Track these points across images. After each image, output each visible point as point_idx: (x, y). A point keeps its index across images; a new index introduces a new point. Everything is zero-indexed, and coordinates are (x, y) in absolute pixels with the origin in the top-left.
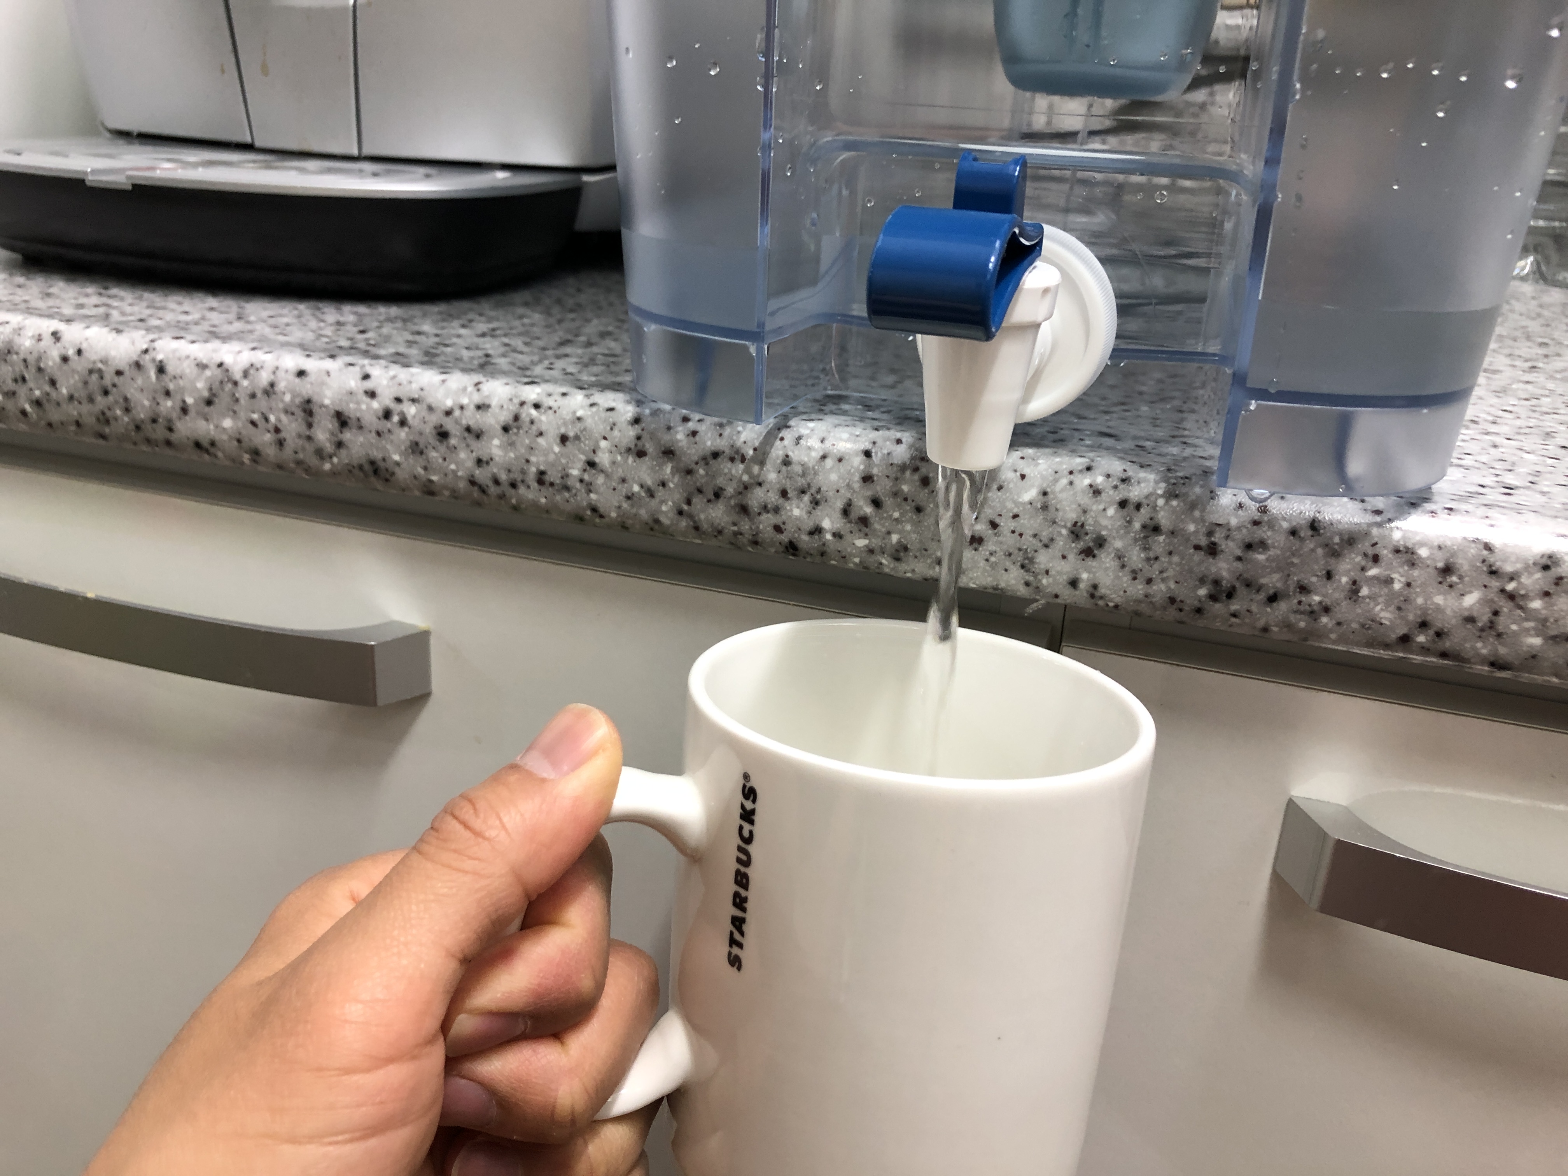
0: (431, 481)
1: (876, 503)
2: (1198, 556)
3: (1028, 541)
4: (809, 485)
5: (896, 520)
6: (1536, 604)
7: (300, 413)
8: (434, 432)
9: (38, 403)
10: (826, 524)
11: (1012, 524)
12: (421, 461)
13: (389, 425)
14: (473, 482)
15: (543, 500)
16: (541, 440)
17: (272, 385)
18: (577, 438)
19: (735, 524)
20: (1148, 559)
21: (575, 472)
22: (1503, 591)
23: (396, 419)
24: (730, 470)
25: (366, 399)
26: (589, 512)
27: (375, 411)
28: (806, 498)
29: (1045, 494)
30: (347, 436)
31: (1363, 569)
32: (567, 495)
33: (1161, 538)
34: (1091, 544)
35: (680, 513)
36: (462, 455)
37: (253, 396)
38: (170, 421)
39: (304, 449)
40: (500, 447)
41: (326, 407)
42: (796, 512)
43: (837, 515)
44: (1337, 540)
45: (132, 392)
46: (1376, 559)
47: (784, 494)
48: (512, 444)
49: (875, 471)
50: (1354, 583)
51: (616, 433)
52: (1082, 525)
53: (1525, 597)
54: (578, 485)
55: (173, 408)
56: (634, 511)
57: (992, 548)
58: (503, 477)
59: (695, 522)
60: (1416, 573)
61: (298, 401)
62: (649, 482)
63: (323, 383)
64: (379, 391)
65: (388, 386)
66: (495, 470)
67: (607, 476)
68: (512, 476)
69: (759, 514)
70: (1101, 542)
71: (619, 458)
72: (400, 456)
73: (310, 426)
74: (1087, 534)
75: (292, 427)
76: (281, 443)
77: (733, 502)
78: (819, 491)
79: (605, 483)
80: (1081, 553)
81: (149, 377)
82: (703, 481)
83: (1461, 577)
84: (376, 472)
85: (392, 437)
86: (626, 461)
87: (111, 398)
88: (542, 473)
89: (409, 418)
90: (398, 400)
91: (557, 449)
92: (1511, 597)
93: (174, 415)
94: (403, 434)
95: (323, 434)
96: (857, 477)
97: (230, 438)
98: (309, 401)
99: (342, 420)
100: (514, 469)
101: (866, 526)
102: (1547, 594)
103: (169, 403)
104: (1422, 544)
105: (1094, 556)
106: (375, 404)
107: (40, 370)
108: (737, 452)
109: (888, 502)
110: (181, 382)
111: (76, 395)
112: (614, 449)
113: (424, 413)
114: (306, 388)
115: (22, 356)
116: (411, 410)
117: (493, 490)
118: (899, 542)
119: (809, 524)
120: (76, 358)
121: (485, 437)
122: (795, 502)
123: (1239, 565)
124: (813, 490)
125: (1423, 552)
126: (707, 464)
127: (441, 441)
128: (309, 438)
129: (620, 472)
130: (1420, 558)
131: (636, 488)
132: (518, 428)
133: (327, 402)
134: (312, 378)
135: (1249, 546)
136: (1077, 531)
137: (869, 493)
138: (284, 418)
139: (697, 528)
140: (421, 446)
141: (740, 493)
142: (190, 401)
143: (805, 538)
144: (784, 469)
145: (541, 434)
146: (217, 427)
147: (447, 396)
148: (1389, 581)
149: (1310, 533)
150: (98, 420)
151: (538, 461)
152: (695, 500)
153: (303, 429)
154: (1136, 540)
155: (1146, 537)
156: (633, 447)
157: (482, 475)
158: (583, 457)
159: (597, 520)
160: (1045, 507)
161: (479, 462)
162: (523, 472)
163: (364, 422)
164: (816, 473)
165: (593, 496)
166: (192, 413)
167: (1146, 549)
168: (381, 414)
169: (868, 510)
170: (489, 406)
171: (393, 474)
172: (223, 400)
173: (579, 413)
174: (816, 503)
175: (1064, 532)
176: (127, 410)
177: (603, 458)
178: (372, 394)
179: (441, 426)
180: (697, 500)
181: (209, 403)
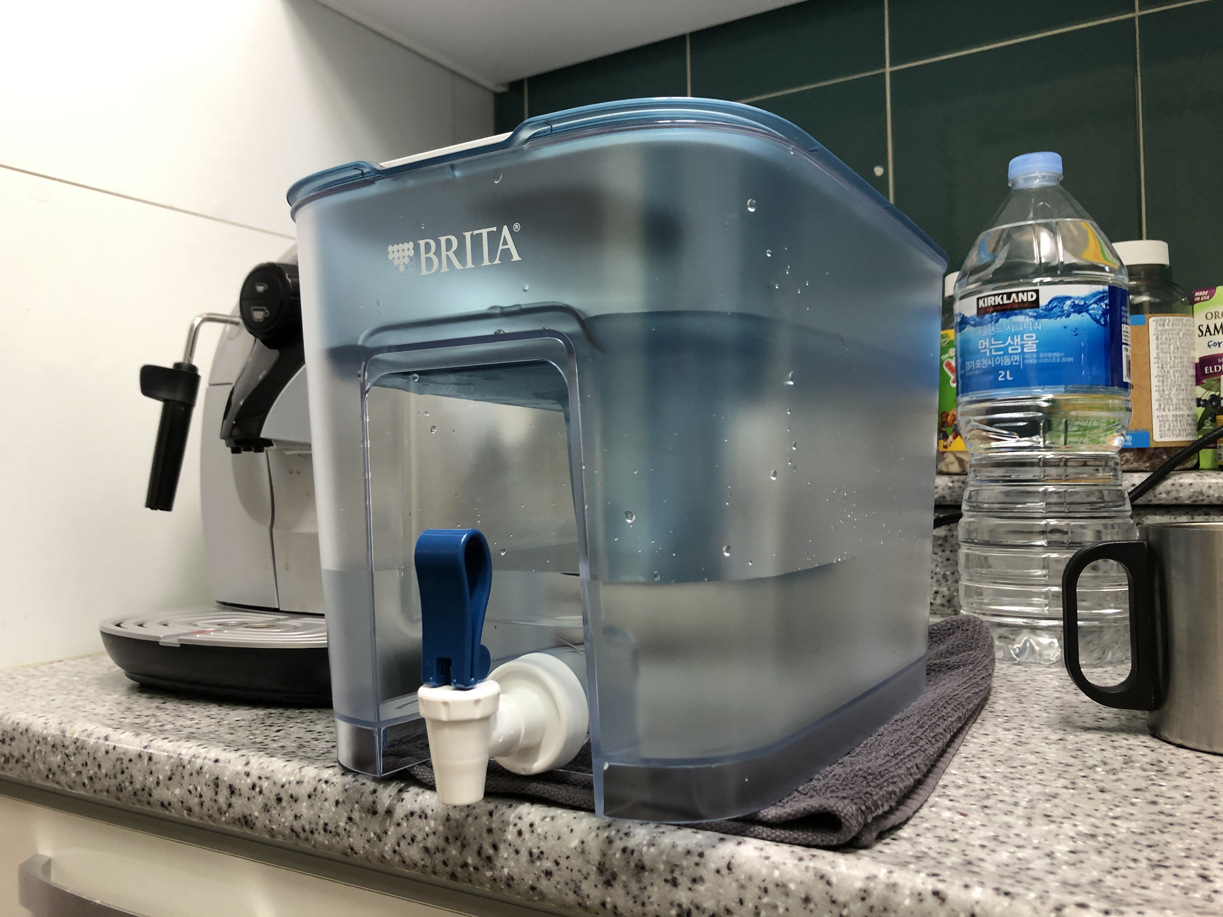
0: (272, 829)
5: (506, 859)
7: (212, 786)
8: (275, 798)
9: (91, 779)
15: (327, 842)
19: (423, 860)
20: (641, 889)
25: (245, 777)
26: (349, 850)
29: (583, 842)
32: (338, 839)
35: (395, 852)
36: (288, 812)
38: (150, 789)
41: (225, 781)
44: (743, 877)
45: (135, 773)
46: (766, 890)
47: (447, 840)
49: (494, 826)
50: (756, 907)
52: (604, 864)
54: (343, 832)
56: (371, 850)
58: (307, 827)
59: (402, 858)
60: (790, 901)
62: (379, 831)
65: (257, 769)
69: (435, 853)
74: (607, 870)
75: (208, 794)
78: (465, 838)
79: (356, 831)
81: (144, 763)
84: (246, 822)
85: (255, 800)
87: (124, 775)
88: (326, 824)
95: (222, 799)
99: (232, 790)
100: (312, 822)
101: (491, 863)
104: (791, 880)
105: (612, 886)
106: (249, 781)
107: (95, 758)
108: (423, 812)
111: (109, 774)
113: (271, 786)
115: (88, 750)
116: (265, 784)
117: (302, 835)
118: (508, 874)
120: (112, 751)
124: (462, 838)
125: (792, 886)
128: (216, 801)
130: (790, 889)
135: (694, 881)
138: (204, 788)
139: (404, 862)
143: (459, 869)
146: (172, 793)
149: (727, 871)
150: (117, 789)
151: (325, 817)
152: (402, 844)
157: (297, 826)
158: (346, 814)
159: (354, 855)
160: (583, 852)
162: (317, 824)
165: (350, 839)
169: (491, 851)
171: (254, 824)
175: (594, 868)
176: (131, 783)
178: (248, 774)
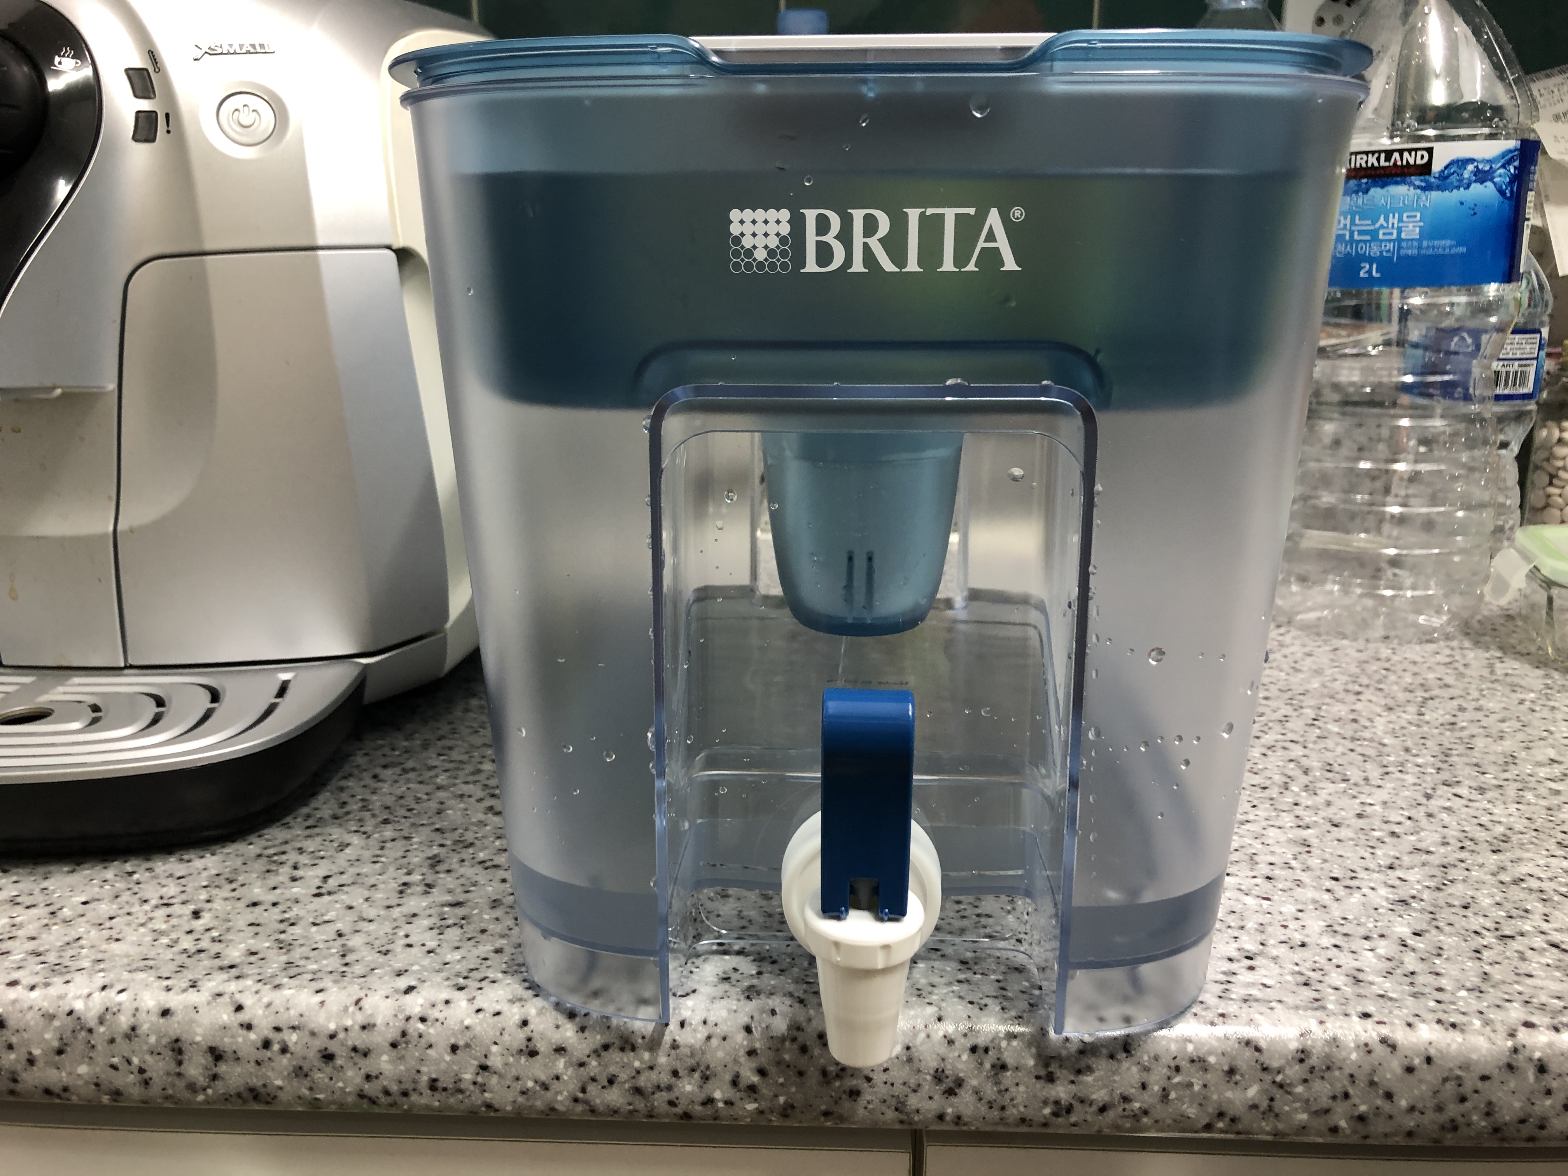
1: (762, 1072)
2: (1039, 1085)
3: (899, 1090)
4: (698, 1064)
6: (1299, 1089)
10: (718, 1095)
11: (884, 1077)
12: (307, 1083)
13: (269, 1054)
14: (361, 1096)
16: (430, 1052)
17: (133, 1029)
18: (467, 1046)
21: (468, 1076)
22: (1274, 1082)
23: (276, 1047)
24: (622, 1059)
27: (253, 1042)
28: (697, 1075)
30: (222, 1068)
31: (1169, 1078)
33: (1009, 1074)
34: (952, 1085)
37: (112, 1041)
39: (174, 1085)
40: (390, 1062)
42: (688, 1088)
43: (727, 1086)
48: (402, 1058)
51: (506, 1037)
53: (1289, 1085)
55: (17, 1061)
57: (869, 1098)
61: (164, 1041)
63: (192, 1021)
64: (255, 1022)
66: (385, 1083)
67: (501, 1076)
68: (403, 1086)
70: (960, 1083)
71: (511, 1059)
72: (283, 1080)
73: (180, 1063)
76: (146, 1083)
77: (627, 1086)
80: (944, 1093)
82: (596, 1071)
83: (1242, 1076)
86: (518, 1062)
89: (290, 1045)
90: (278, 1029)
91: (448, 1058)
92: (1281, 1086)
93: (19, 1067)
94: (285, 1060)
96: (742, 1052)
97: (87, 1083)
98: (177, 1040)
102: (1305, 1081)
103: (13, 1056)
109: (772, 1070)
110: (26, 1035)
112: (505, 1052)
114: (173, 1026)
119: (702, 1097)
121: (372, 1055)
122: (686, 1080)
123: (1073, 1087)
126: (599, 1056)
127: (326, 1063)
129: (514, 1072)
131: (530, 1084)
132: (407, 1043)
133: (198, 1039)
134: (178, 1017)
136: (939, 1076)
137: (754, 1065)
140: (305, 1069)
141: (633, 1078)
142: (37, 1052)
144: (673, 1052)
145: (430, 1046)
147: (329, 1019)
148: (1190, 1085)
153: (173, 1067)
154: (988, 1077)
155: (996, 1074)
156: (524, 1048)
161: (368, 1077)
163: (240, 1054)
164: (703, 1053)
166: (40, 1063)
167: (997, 1083)
168: (259, 1044)
170: (374, 1025)
172: (78, 1047)
173: (467, 1022)
174: (706, 1078)
177: (495, 1062)
179: (326, 1049)
180: (592, 1088)
181: (60, 1052)
